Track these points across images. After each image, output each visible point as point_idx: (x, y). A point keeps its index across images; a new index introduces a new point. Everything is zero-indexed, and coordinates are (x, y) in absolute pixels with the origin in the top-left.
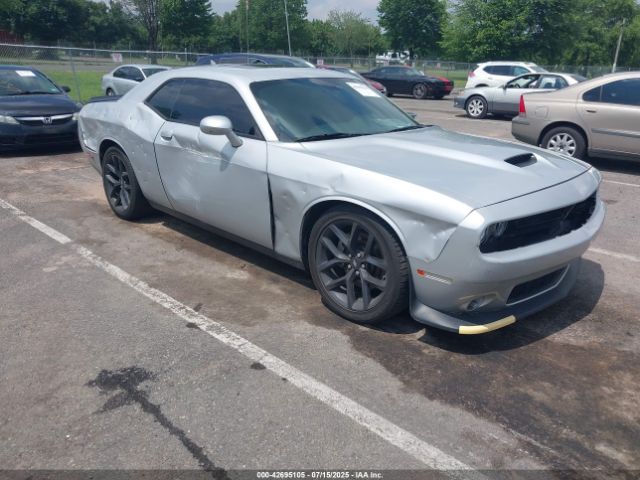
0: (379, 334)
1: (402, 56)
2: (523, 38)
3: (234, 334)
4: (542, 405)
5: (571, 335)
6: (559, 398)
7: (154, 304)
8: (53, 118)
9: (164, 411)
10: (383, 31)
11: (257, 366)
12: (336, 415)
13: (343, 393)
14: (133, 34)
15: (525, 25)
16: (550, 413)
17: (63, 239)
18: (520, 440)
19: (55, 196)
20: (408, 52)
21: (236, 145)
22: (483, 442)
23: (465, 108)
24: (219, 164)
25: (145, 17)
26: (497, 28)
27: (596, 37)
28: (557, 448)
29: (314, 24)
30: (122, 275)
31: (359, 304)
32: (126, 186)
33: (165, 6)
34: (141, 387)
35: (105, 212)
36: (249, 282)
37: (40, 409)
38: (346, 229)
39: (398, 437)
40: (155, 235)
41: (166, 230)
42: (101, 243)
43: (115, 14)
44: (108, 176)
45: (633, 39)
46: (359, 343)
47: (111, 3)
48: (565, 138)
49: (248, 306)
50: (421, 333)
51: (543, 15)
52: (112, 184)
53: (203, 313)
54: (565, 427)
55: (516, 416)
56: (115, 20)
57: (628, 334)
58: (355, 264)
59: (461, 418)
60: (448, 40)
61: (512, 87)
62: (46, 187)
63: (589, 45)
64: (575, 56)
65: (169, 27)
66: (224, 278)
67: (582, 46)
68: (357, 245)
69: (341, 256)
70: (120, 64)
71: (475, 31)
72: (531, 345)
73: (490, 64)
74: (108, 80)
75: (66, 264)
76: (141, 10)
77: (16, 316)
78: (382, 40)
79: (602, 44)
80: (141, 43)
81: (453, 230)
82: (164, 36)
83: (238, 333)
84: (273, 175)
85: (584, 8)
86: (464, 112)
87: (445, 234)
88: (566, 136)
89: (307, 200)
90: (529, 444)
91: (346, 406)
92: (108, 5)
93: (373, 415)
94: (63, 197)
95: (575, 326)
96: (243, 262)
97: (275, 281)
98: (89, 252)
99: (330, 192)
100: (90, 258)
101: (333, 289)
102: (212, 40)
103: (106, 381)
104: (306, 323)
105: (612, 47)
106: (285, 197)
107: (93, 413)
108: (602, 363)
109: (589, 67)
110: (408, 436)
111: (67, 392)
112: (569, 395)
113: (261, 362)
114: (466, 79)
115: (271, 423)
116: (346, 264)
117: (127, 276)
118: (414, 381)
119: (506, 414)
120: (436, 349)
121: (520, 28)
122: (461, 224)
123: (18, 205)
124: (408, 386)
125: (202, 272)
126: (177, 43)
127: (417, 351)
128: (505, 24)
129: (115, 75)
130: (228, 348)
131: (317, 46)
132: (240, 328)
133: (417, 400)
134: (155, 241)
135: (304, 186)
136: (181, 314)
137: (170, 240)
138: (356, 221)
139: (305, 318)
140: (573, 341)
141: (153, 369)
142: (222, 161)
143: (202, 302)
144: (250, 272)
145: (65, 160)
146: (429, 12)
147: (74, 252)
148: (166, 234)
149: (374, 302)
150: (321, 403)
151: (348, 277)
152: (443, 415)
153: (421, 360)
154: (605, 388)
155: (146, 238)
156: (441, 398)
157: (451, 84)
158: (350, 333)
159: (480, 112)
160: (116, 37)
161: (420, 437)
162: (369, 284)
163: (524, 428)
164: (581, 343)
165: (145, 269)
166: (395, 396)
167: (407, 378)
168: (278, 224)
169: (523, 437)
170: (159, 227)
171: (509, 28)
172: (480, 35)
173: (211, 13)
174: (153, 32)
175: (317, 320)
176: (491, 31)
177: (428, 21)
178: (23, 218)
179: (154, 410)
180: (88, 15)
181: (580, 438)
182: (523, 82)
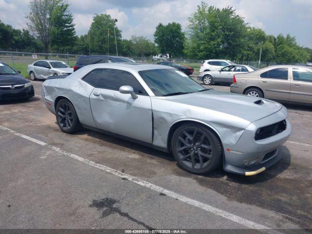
0: (208, 179)
1: (165, 57)
2: (220, 49)
3: (145, 182)
4: (286, 202)
5: (285, 175)
6: (291, 199)
7: (102, 170)
8: (15, 86)
9: (131, 215)
10: (156, 45)
11: (162, 194)
12: (205, 212)
13: (204, 203)
14: (34, 45)
15: (221, 43)
16: (291, 205)
17: (43, 144)
18: (283, 216)
19: (27, 123)
20: (168, 55)
21: (134, 98)
22: (269, 218)
23: (203, 80)
24: (126, 106)
25: (42, 37)
26: (209, 45)
27: (251, 49)
28: (298, 218)
29: (124, 41)
30: (81, 159)
31: (197, 166)
32: (69, 118)
33: (53, 32)
34: (115, 206)
35: (57, 130)
36: (140, 159)
37: (73, 218)
38: (191, 133)
39: (235, 218)
40: (86, 140)
41: (90, 137)
42: (62, 145)
43: (25, 35)
44: (59, 113)
45: (266, 50)
46: (201, 182)
47: (24, 30)
48: (254, 93)
49: (145, 169)
50: (225, 177)
51: (228, 39)
52: (61, 117)
53: (127, 173)
54: (298, 210)
55: (278, 207)
56: (26, 38)
57: (308, 173)
58: (195, 148)
59: (257, 210)
60: (187, 49)
61: (223, 71)
62: (20, 119)
63: (248, 52)
64: (242, 57)
65: (54, 42)
66: (128, 158)
67: (245, 52)
68: (196, 140)
69: (188, 145)
70: (36, 60)
71: (199, 46)
72: (272, 180)
73: (210, 60)
74: (31, 67)
75: (50, 154)
76: (41, 34)
77: (39, 179)
78: (156, 49)
79: (253, 52)
80: (38, 49)
81: (243, 131)
82: (52, 46)
83: (147, 181)
84: (155, 111)
85: (245, 36)
86: (202, 82)
87: (239, 133)
88: (255, 92)
89: (172, 121)
90: (287, 217)
91: (207, 208)
92: (22, 31)
93: (221, 211)
94: (31, 124)
95: (286, 171)
96: (134, 151)
97: (152, 158)
98: (58, 149)
99: (184, 117)
100: (61, 152)
101: (184, 160)
102: (75, 48)
103: (98, 204)
104: (175, 176)
105: (258, 53)
106: (161, 120)
107: (99, 218)
108: (302, 185)
109: (249, 62)
110: (238, 217)
111: (82, 210)
112: (295, 198)
113: (163, 192)
114: (200, 68)
115: (180, 217)
116: (190, 148)
117: (83, 159)
118: (231, 196)
119: (273, 207)
120: (234, 183)
121: (219, 45)
122: (247, 129)
123: (10, 128)
124: (229, 198)
125: (117, 156)
126: (58, 49)
127: (227, 184)
128: (212, 43)
129: (34, 65)
130: (145, 187)
131: (126, 52)
132: (146, 179)
133: (235, 204)
134: (87, 143)
135: (170, 115)
136: (117, 174)
137: (95, 142)
138: (196, 129)
139: (173, 174)
140: (287, 177)
141: (115, 198)
142: (127, 105)
143: (123, 168)
144: (139, 154)
145: (22, 106)
146: (177, 37)
147: (51, 149)
148: (91, 140)
149: (205, 164)
150: (197, 207)
151: (192, 154)
152: (249, 209)
153: (230, 188)
154: (307, 195)
155: (82, 141)
156: (245, 202)
157: (193, 70)
158: (195, 179)
159: (210, 82)
160: (26, 46)
161: (244, 218)
162: (202, 156)
163: (283, 212)
164: (291, 178)
165: (90, 155)
166: (226, 202)
167: (227, 195)
168: (155, 132)
169: (284, 215)
170: (85, 136)
171: (214, 44)
172: (202, 47)
173: (75, 36)
174: (46, 44)
175: (179, 174)
176: (207, 45)
177: (177, 41)
178: (17, 134)
179: (126, 215)
180: (13, 35)
181: (305, 214)
182: (227, 69)
